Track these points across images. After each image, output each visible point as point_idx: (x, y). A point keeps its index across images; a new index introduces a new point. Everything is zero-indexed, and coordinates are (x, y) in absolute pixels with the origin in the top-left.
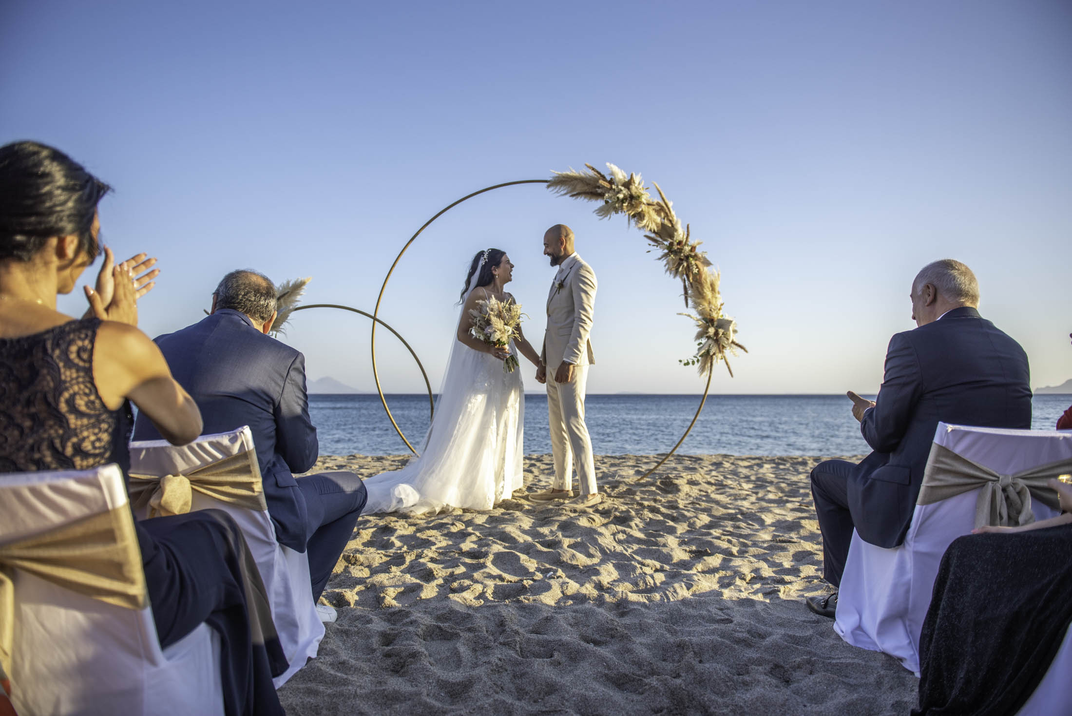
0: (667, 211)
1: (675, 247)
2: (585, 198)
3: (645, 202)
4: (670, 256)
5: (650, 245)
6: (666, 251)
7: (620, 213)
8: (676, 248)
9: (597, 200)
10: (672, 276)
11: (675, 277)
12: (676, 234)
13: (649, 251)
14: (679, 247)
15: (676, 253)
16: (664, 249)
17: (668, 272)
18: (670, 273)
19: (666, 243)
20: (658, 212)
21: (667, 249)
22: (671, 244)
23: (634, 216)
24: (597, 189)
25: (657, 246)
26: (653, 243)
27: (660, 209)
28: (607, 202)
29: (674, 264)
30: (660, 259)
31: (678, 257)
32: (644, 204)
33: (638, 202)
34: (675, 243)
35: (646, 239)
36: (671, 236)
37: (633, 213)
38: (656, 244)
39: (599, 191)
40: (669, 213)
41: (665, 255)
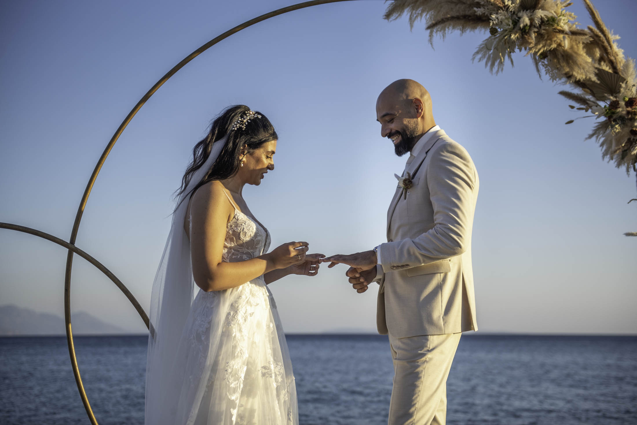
0: (606, 44)
1: (622, 110)
2: (454, 28)
3: (566, 28)
4: (613, 127)
5: (572, 107)
6: (603, 119)
7: (517, 50)
8: (624, 112)
9: (474, 28)
10: (613, 163)
11: (619, 165)
12: (623, 85)
13: (571, 122)
14: (629, 109)
15: (623, 120)
16: (599, 116)
17: (607, 158)
18: (612, 158)
19: (602, 104)
20: (589, 47)
21: (605, 116)
22: (614, 105)
23: (544, 56)
24: (475, 9)
25: (587, 111)
26: (577, 105)
27: (592, 43)
28: (493, 31)
29: (619, 142)
30: (591, 136)
31: (627, 130)
32: (562, 32)
33: (551, 29)
34: (622, 103)
35: (562, 98)
36: (614, 90)
37: (542, 51)
38: (582, 106)
39: (479, 11)
40: (609, 48)
41: (603, 127)
